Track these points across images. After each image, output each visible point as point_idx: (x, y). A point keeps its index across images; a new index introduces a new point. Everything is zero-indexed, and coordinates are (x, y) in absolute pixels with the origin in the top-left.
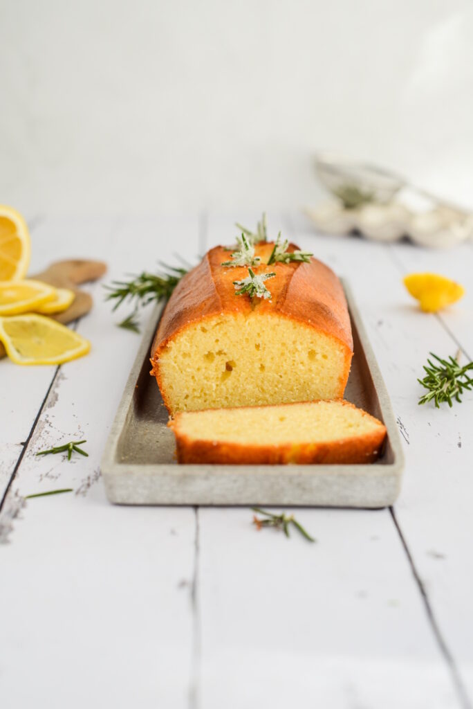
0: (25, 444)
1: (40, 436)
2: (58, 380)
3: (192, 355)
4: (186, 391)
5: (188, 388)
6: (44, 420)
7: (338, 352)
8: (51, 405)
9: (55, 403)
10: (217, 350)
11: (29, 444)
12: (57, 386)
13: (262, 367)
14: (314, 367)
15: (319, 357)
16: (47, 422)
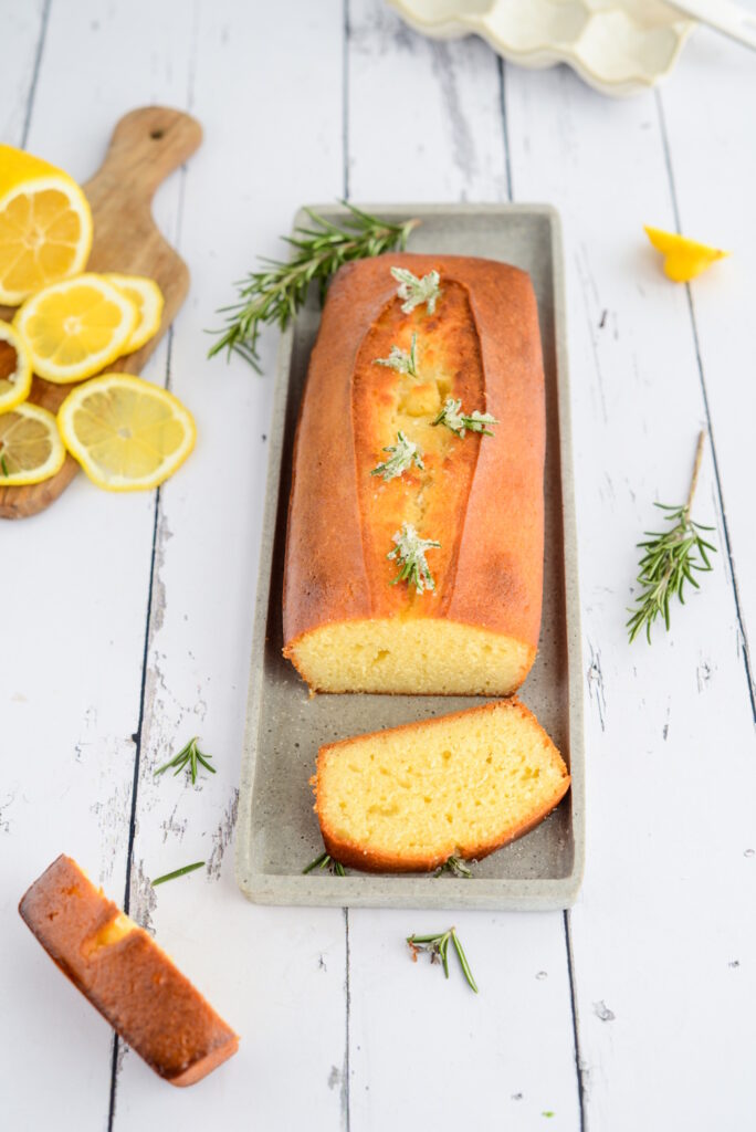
0: (137, 738)
1: (153, 716)
2: (161, 541)
3: (336, 646)
4: (329, 671)
5: (331, 669)
6: (154, 670)
7: (520, 649)
8: (159, 624)
9: (162, 616)
10: (367, 642)
11: (142, 738)
12: (162, 562)
13: (424, 656)
14: (489, 658)
15: (495, 651)
16: (158, 673)
